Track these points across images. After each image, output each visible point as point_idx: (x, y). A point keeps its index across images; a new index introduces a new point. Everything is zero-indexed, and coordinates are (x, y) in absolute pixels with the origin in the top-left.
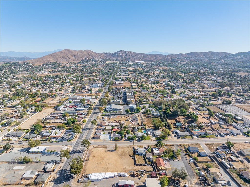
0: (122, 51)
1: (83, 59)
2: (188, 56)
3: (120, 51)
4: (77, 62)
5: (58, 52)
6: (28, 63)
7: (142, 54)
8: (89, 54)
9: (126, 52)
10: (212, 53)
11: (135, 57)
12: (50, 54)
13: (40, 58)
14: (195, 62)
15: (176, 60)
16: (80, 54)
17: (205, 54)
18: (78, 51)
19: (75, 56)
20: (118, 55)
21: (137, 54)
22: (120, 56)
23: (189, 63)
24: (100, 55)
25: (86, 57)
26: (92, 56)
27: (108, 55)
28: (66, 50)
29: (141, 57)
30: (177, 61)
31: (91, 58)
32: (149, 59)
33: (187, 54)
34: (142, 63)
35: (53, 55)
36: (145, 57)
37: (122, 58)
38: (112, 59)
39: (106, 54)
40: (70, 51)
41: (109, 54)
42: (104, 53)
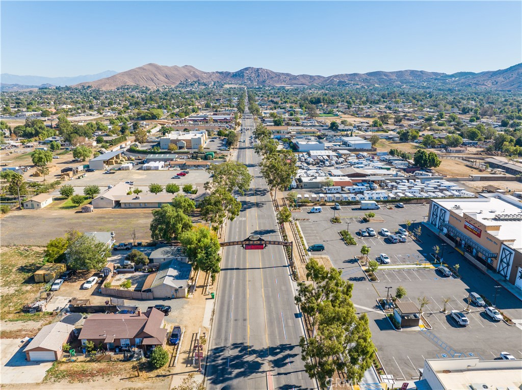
0: (250, 68)
1: (182, 82)
2: (369, 78)
3: (246, 69)
4: (173, 86)
5: (137, 68)
6: (89, 87)
7: (288, 75)
8: (192, 73)
9: (258, 70)
10: (413, 73)
11: (275, 78)
12: (124, 72)
13: (108, 79)
14: (376, 85)
15: (345, 82)
16: (176, 73)
17: (400, 74)
18: (171, 67)
19: (167, 77)
20: (243, 76)
21: (278, 75)
22: (247, 77)
23: (365, 87)
24: (210, 75)
25: (187, 78)
26: (196, 76)
27: (225, 75)
28: (150, 64)
29: (285, 80)
30: (348, 84)
31: (195, 80)
32: (300, 83)
33: (367, 74)
34: (287, 88)
35: (129, 74)
36: (293, 78)
37: (252, 81)
38: (233, 82)
39: (221, 73)
40: (157, 68)
41: (228, 74)
42: (217, 72)
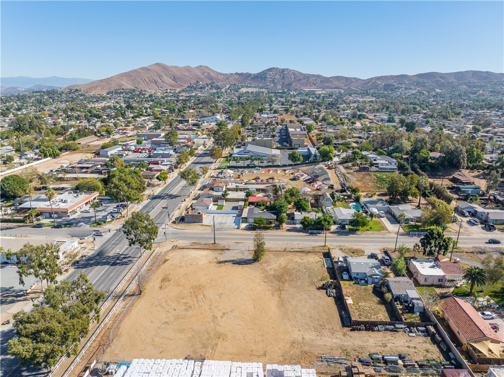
0: (274, 68)
1: (192, 85)
2: (421, 80)
3: (270, 70)
4: (178, 90)
5: (139, 69)
6: (76, 90)
7: (318, 76)
8: (206, 75)
9: (283, 70)
10: (475, 73)
11: (303, 81)
12: (124, 73)
13: (102, 81)
14: (438, 90)
15: (394, 85)
16: (187, 74)
17: (459, 75)
18: (182, 67)
19: (175, 79)
20: (265, 78)
21: (307, 77)
22: (270, 79)
24: (227, 77)
25: (199, 80)
26: (210, 78)
27: (245, 77)
28: (157, 64)
29: (315, 82)
30: (398, 88)
31: (209, 82)
32: (334, 86)
33: (417, 75)
34: (317, 92)
35: (128, 75)
36: (323, 81)
37: (275, 84)
38: (252, 85)
39: (241, 75)
40: (165, 68)
41: (248, 75)
42: (236, 74)
